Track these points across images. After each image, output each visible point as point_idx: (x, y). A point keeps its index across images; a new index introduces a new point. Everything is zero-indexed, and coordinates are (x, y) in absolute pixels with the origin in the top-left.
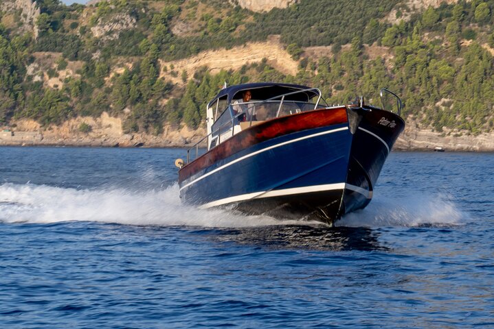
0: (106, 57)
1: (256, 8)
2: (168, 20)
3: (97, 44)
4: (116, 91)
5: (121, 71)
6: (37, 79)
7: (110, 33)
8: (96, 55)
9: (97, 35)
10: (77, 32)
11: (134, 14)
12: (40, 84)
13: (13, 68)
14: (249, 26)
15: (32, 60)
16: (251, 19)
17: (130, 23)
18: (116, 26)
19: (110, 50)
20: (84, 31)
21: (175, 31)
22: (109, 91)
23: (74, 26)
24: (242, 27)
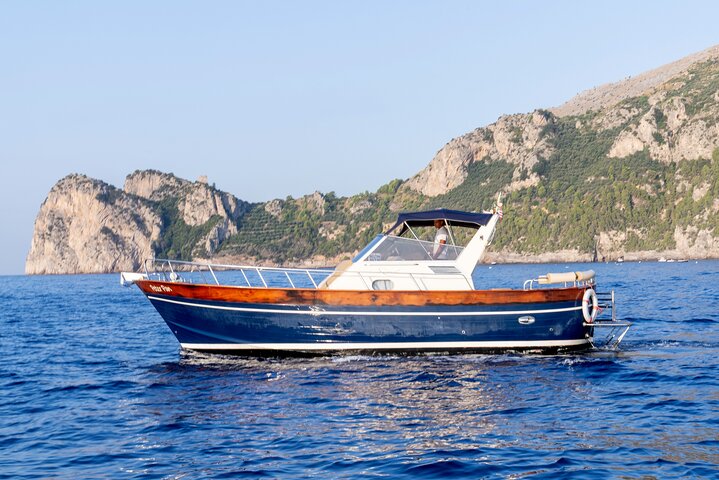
0: (357, 222)
1: (431, 195)
2: (387, 203)
3: (352, 216)
5: (364, 229)
6: (324, 235)
7: (359, 211)
8: (352, 222)
9: (352, 212)
10: (343, 211)
11: (371, 200)
12: (325, 237)
13: (312, 230)
14: (428, 203)
15: (321, 226)
16: (428, 200)
17: (369, 205)
18: (362, 207)
19: (359, 219)
20: (346, 210)
21: (391, 208)
22: (358, 239)
23: (342, 208)
24: (423, 205)
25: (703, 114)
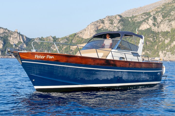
0: (62, 46)
1: (85, 38)
2: (72, 40)
3: (61, 44)
4: (64, 51)
5: (65, 48)
6: (52, 49)
7: (63, 42)
8: (61, 45)
9: (61, 42)
10: (58, 42)
11: (67, 39)
12: (53, 50)
13: (49, 47)
14: (84, 41)
15: (52, 46)
16: (84, 40)
17: (66, 40)
18: (64, 41)
19: (63, 44)
21: (73, 42)
22: (63, 51)
23: (58, 41)
24: (83, 41)
25: (168, 18)
